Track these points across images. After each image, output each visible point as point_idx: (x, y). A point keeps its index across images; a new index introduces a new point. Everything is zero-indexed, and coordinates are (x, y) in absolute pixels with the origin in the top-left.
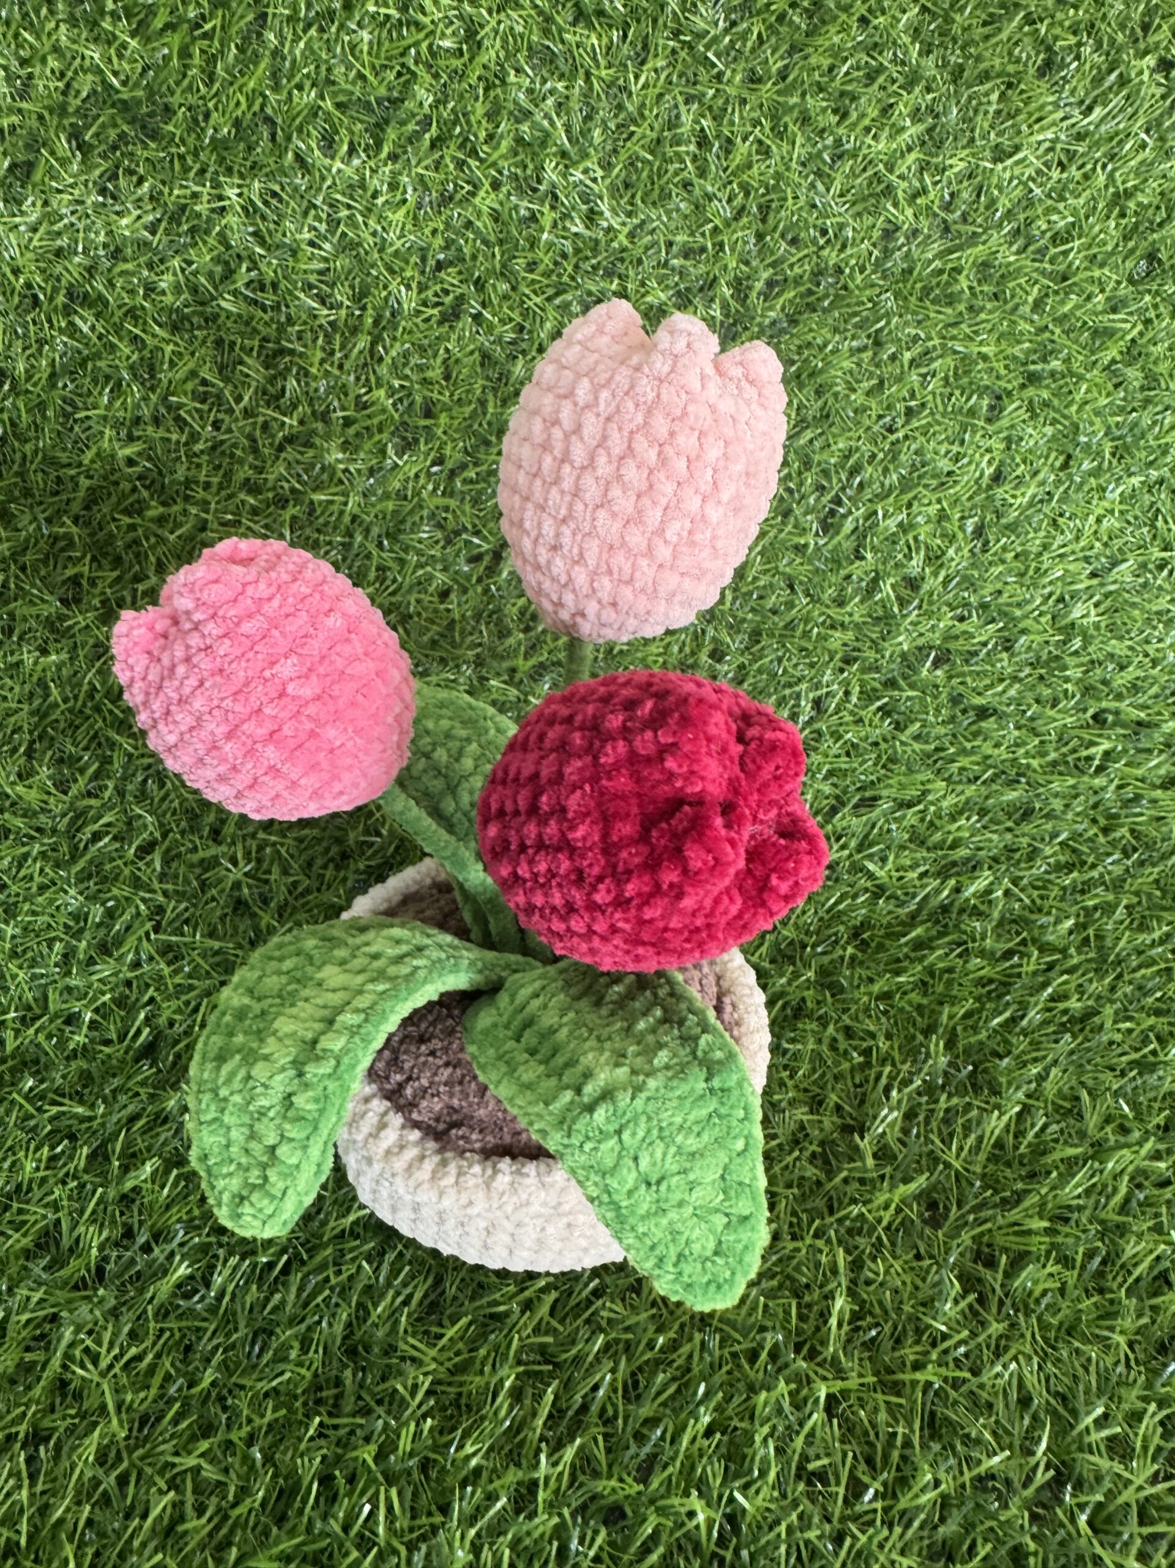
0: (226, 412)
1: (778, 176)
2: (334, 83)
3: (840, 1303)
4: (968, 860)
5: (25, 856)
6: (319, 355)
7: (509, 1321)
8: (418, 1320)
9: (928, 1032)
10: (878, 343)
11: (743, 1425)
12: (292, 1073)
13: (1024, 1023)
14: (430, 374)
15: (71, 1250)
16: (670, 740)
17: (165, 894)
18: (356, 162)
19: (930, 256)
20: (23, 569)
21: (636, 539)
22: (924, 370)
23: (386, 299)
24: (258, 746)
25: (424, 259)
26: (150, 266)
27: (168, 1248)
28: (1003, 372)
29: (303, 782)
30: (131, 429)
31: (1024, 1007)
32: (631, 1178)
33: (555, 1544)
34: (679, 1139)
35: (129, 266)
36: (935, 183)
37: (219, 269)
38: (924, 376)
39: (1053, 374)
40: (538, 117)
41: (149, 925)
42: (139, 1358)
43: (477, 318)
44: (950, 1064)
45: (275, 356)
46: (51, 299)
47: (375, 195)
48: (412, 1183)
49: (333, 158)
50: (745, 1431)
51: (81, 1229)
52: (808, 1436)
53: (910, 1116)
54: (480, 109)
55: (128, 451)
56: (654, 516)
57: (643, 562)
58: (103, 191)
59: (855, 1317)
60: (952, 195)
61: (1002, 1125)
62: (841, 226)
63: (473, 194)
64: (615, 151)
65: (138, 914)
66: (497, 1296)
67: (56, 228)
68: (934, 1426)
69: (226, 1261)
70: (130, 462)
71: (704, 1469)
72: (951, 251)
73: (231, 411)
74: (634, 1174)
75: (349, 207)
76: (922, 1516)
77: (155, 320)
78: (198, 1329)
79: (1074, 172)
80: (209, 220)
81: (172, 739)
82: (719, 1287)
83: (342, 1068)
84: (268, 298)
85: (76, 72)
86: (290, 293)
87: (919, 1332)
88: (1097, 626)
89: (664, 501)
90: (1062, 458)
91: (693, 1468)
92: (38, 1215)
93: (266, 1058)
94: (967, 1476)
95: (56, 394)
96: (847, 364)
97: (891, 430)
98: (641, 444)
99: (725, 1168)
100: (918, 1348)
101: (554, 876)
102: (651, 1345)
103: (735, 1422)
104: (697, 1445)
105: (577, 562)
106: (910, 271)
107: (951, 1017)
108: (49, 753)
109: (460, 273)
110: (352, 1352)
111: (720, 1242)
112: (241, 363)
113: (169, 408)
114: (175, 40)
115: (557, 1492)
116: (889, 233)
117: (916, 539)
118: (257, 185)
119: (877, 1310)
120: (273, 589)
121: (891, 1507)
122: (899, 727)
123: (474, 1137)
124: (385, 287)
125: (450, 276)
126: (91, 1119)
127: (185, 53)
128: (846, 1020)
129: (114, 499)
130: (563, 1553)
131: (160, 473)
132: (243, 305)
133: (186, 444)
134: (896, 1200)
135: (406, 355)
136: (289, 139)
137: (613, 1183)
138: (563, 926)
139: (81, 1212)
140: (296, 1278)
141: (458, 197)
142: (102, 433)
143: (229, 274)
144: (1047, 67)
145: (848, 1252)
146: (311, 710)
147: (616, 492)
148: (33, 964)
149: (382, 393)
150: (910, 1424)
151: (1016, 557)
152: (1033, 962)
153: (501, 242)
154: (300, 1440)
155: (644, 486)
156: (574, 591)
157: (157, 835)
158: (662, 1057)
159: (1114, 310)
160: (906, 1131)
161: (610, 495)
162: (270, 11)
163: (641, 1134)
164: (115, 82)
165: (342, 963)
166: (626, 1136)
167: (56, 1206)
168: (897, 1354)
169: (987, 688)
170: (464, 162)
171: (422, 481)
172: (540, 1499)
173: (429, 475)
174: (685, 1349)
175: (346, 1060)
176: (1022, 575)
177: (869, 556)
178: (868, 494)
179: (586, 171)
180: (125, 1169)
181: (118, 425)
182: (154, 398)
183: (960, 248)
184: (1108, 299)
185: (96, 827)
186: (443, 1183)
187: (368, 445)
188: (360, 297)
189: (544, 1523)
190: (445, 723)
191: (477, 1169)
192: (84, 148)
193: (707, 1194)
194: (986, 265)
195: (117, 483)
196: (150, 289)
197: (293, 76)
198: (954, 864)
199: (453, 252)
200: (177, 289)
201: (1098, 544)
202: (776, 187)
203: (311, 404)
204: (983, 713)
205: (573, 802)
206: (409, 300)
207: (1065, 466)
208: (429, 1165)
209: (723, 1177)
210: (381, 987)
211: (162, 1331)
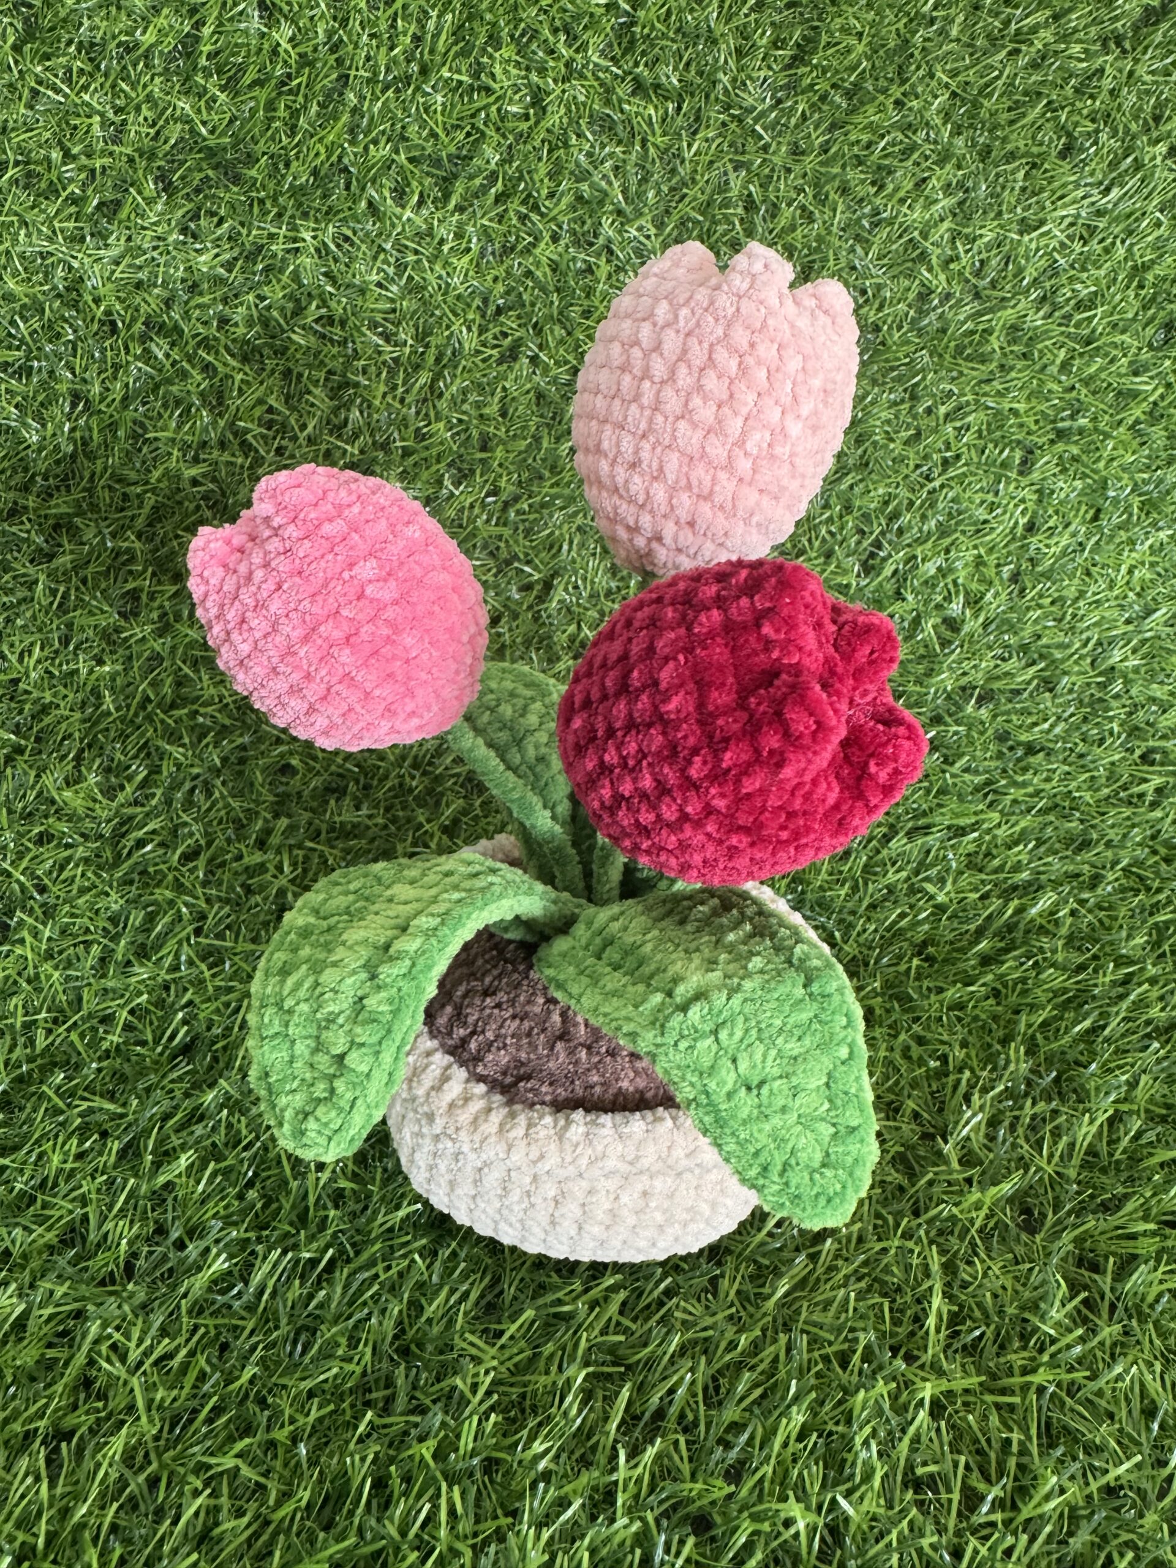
0: (291, 439)
1: (820, 239)
2: (407, 140)
3: (937, 1301)
4: (1030, 883)
5: (68, 860)
6: (382, 388)
7: (575, 1323)
8: (475, 1318)
9: (1005, 1041)
10: (914, 397)
11: (840, 1428)
12: (364, 975)
13: (1107, 1032)
14: (486, 411)
15: (99, 1245)
16: (768, 605)
17: (208, 901)
18: (425, 212)
19: (962, 317)
20: (84, 581)
21: (717, 450)
22: (958, 424)
23: (449, 338)
24: (335, 651)
25: (485, 301)
26: (225, 301)
27: (203, 1244)
28: (1034, 428)
29: (377, 692)
30: (196, 452)
31: (1105, 1015)
32: (730, 1079)
33: (638, 1552)
34: (780, 1041)
35: (206, 299)
36: (967, 252)
37: (290, 305)
38: (959, 429)
39: (1081, 431)
40: (597, 178)
41: (190, 929)
42: (169, 1356)
43: (534, 360)
44: (1032, 1071)
45: (340, 388)
46: (129, 327)
47: (442, 242)
48: (477, 1138)
49: (403, 207)
50: (843, 1436)
51: (109, 1225)
52: (912, 1441)
53: (993, 1123)
54: (543, 169)
55: (193, 472)
56: (735, 425)
57: (722, 476)
58: (184, 230)
59: (955, 1319)
60: (982, 262)
61: (1094, 1129)
62: (879, 287)
63: (534, 246)
64: (667, 212)
65: (179, 918)
66: (560, 1295)
67: (137, 262)
68: (1050, 1435)
69: (265, 1258)
70: (195, 482)
71: (800, 1475)
72: (980, 314)
73: (295, 438)
74: (733, 1076)
75: (416, 252)
76: (1048, 1529)
77: (227, 348)
78: (236, 1327)
79: (1095, 246)
80: (283, 260)
81: (245, 648)
82: (829, 1201)
83: (418, 968)
84: (337, 333)
85: (167, 121)
86: (359, 330)
87: (1024, 1338)
88: (1136, 670)
89: (744, 411)
90: (1092, 512)
91: (786, 1473)
92: (63, 1209)
93: (335, 964)
94: (1094, 1486)
95: (129, 414)
96: (885, 415)
97: (928, 478)
98: (721, 354)
99: (829, 1075)
100: (1025, 1354)
101: (645, 757)
102: (732, 1345)
103: (830, 1426)
104: (790, 1449)
105: (655, 478)
106: (944, 331)
107: (1029, 1026)
108: (98, 762)
109: (519, 317)
110: (405, 1352)
111: (828, 1155)
112: (309, 393)
113: (236, 434)
114: (262, 94)
115: (636, 1497)
116: (924, 296)
117: (955, 582)
118: (331, 229)
119: (977, 1314)
120: (354, 497)
121: (1011, 1520)
122: (947, 761)
123: (544, 1089)
124: (448, 327)
125: (510, 322)
126: (122, 1116)
127: (271, 106)
128: (916, 1028)
129: (177, 518)
130: (647, 1561)
131: (223, 494)
132: (312, 339)
133: (251, 468)
134: (988, 1202)
135: (464, 392)
136: (363, 189)
137: (712, 1086)
138: (652, 817)
139: (110, 1208)
140: (341, 1275)
141: (520, 247)
142: (170, 454)
143: (299, 310)
144: (1066, 152)
145: (942, 1252)
146: (389, 613)
147: (696, 401)
148: (69, 965)
149: (441, 425)
150: (1026, 1431)
151: (1052, 603)
152: (1110, 974)
153: (558, 290)
154: (347, 1442)
155: (725, 396)
156: (651, 511)
157: (202, 842)
158: (757, 962)
159: (1136, 374)
160: (992, 1138)
161: (691, 406)
162: (353, 73)
163: (739, 1034)
164: (204, 131)
165: (412, 882)
166: (723, 1035)
167: (84, 1201)
168: (1002, 1360)
169: (1035, 724)
170: (526, 216)
171: (476, 511)
172: (620, 1502)
173: (484, 505)
174: (769, 1351)
175: (421, 961)
176: (1060, 620)
177: (910, 598)
178: (907, 539)
179: (640, 229)
180: (157, 1165)
181: (185, 447)
182: (222, 423)
183: (991, 310)
184: (1131, 363)
185: (141, 834)
186: (512, 1134)
187: (425, 475)
188: (422, 336)
189: (624, 1527)
190: (508, 685)
191: (548, 1120)
192: (169, 188)
193: (812, 1101)
194: (1015, 328)
195: (180, 503)
196: (224, 321)
197: (370, 131)
198: (1015, 888)
199: (512, 297)
200: (250, 323)
201: (1131, 594)
202: (817, 250)
203: (372, 435)
204: (1031, 749)
205: (666, 676)
206: (469, 340)
207: (1096, 518)
208: (496, 1117)
209: (827, 1085)
210: (456, 896)
211: (196, 1328)
